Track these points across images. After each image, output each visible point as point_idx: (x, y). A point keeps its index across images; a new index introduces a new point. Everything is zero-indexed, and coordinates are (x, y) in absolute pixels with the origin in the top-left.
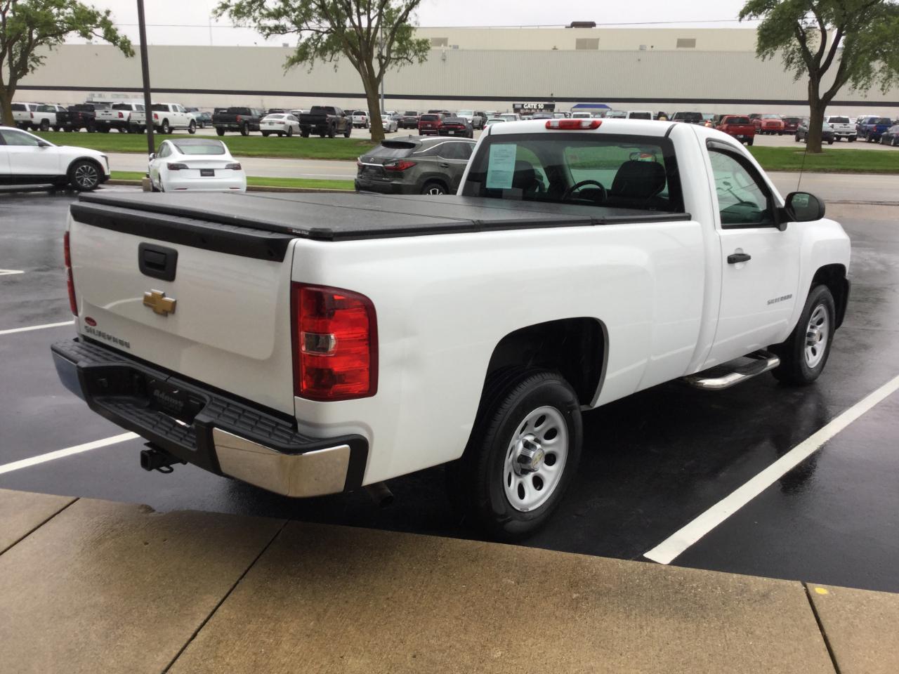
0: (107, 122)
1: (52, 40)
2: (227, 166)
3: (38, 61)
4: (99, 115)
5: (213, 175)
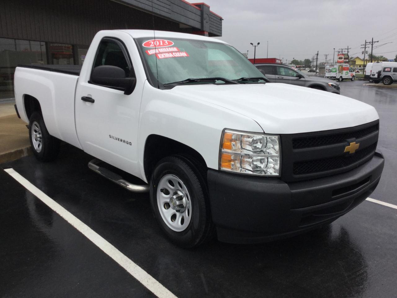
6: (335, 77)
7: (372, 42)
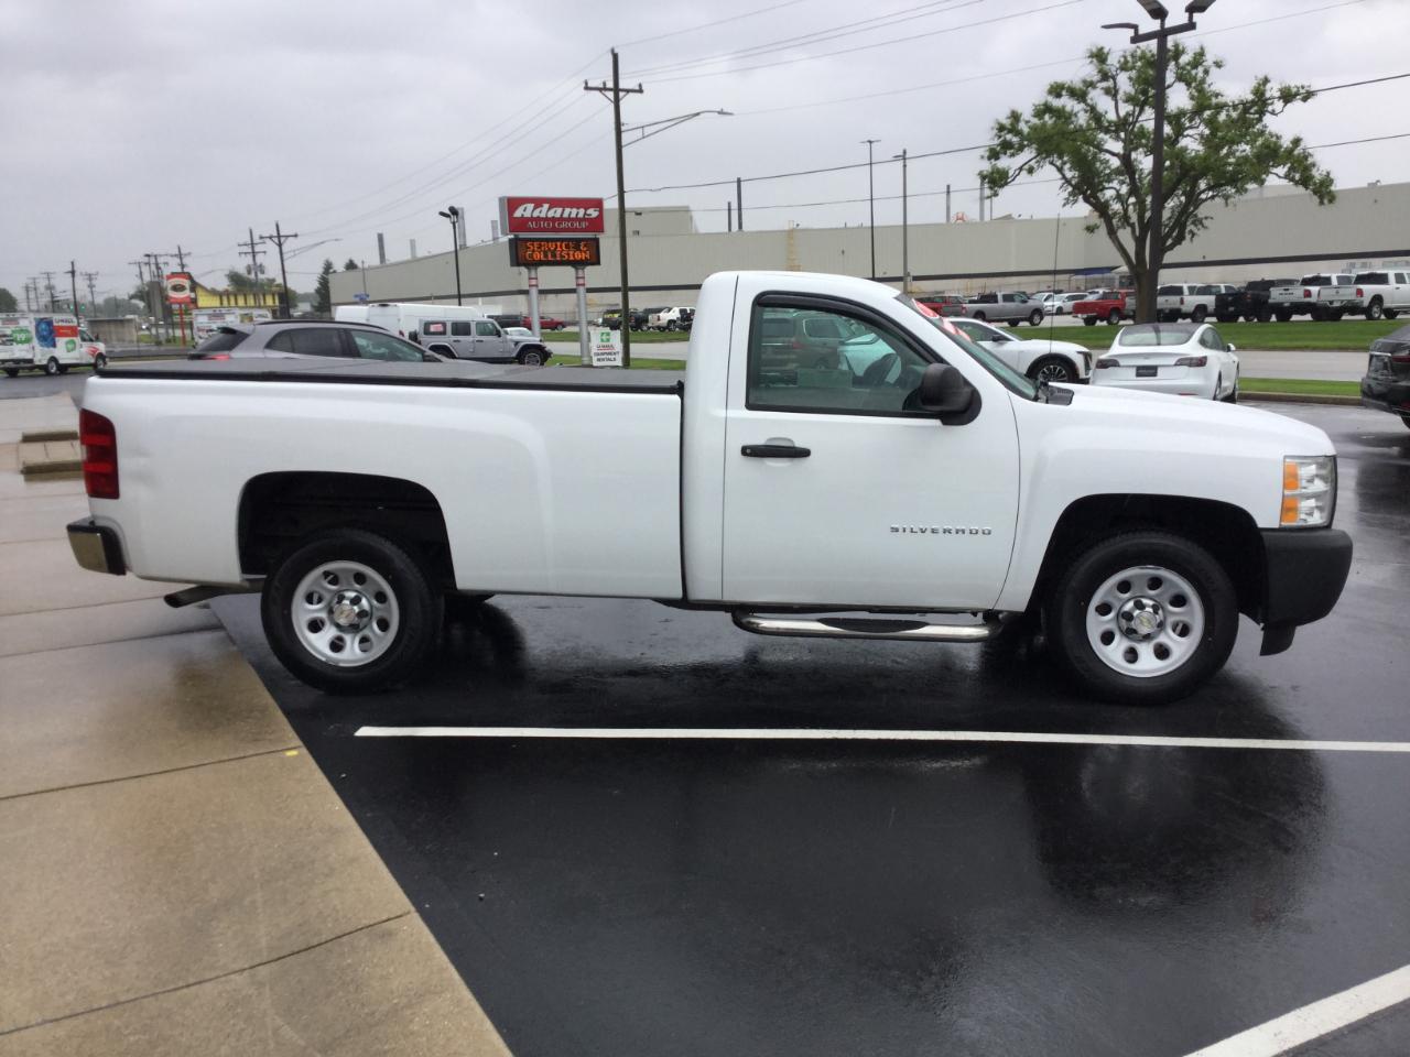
0: (1286, 305)
1: (1230, 190)
2: (1179, 361)
3: (1201, 223)
4: (1276, 295)
5: (1155, 374)
6: (31, 361)
7: (279, 236)
